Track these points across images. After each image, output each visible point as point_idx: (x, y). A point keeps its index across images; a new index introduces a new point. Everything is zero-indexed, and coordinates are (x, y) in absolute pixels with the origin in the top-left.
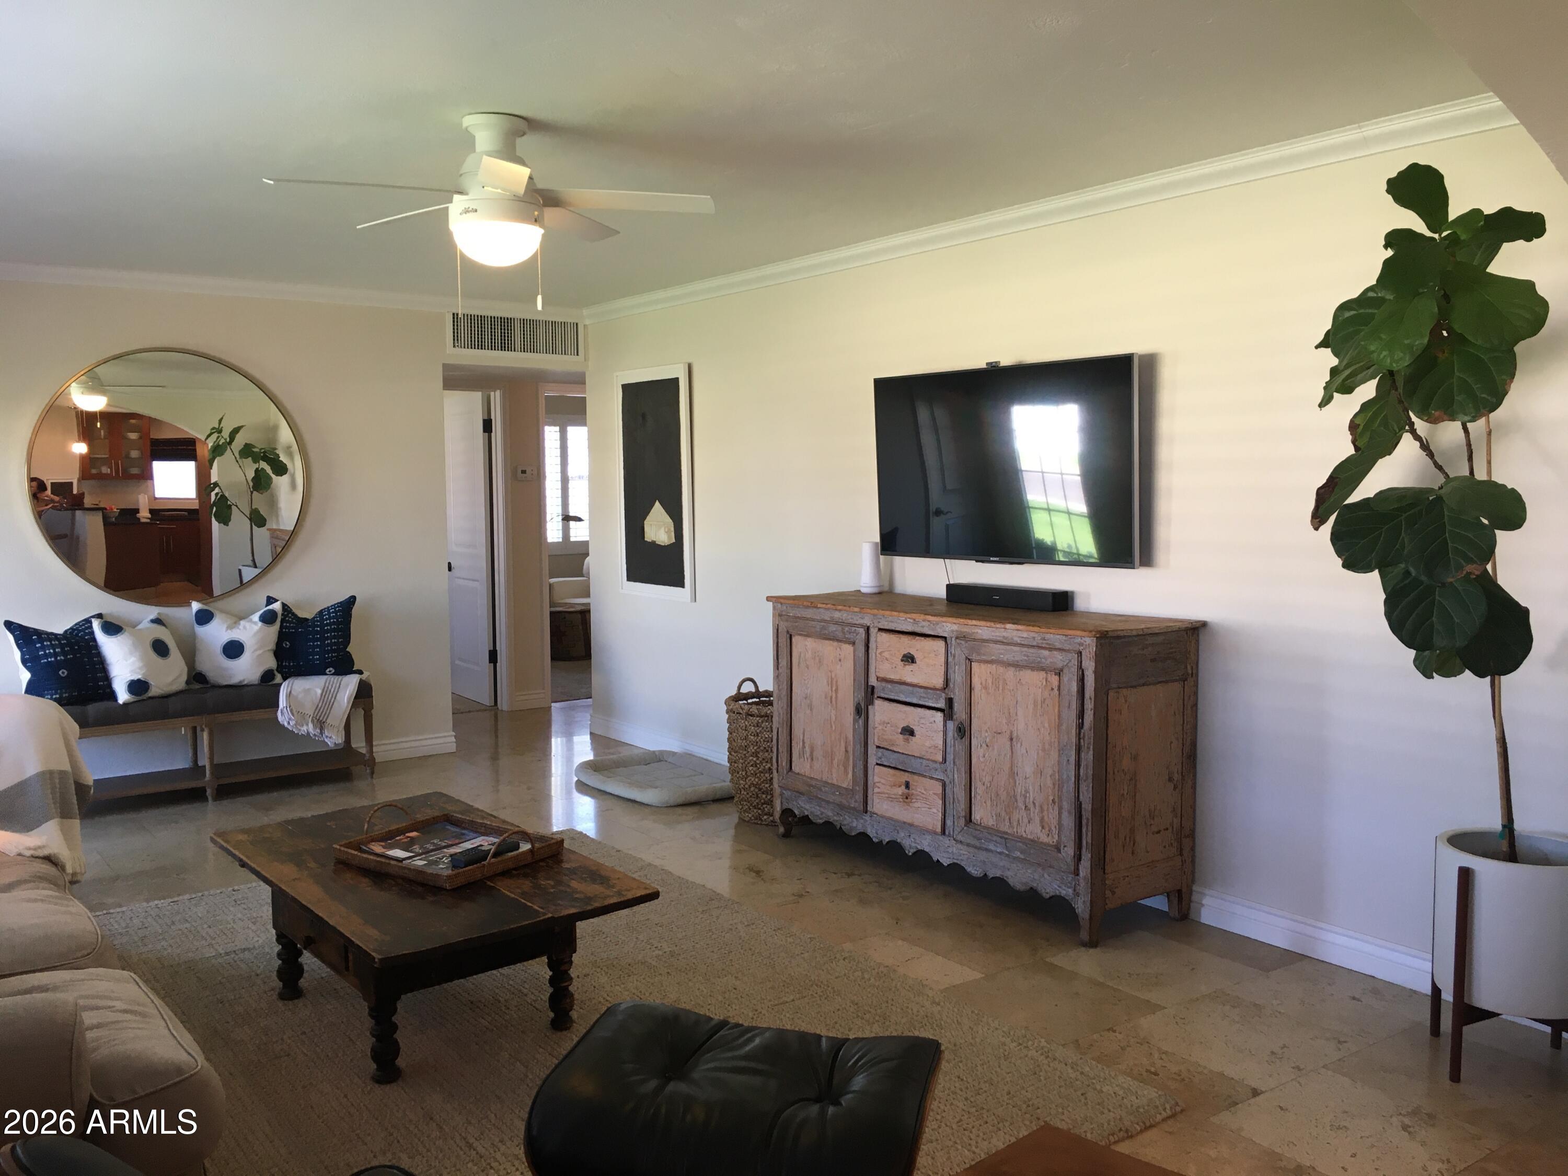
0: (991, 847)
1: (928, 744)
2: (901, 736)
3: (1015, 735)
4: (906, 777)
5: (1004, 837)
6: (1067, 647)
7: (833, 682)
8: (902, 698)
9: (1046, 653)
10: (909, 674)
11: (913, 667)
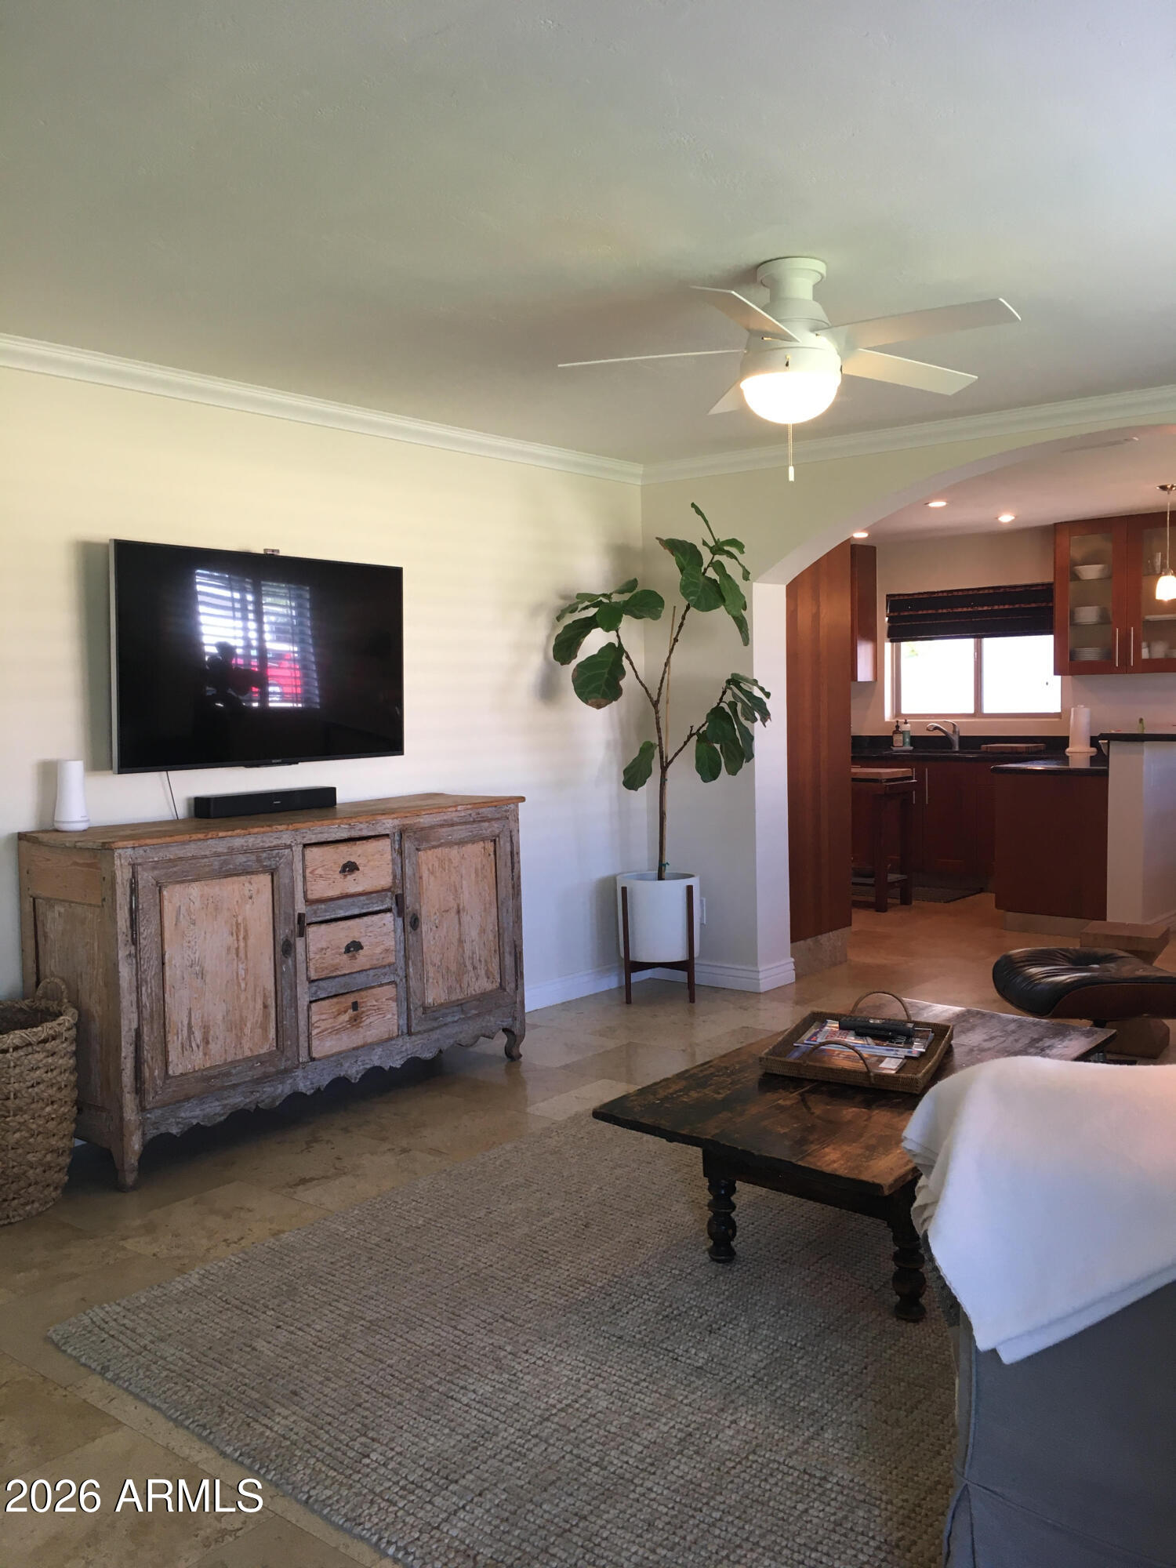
0: (449, 1019)
1: (378, 950)
2: (345, 956)
3: (461, 907)
4: (351, 999)
5: (460, 1004)
6: (498, 816)
7: (239, 930)
8: (342, 914)
9: (486, 824)
10: (354, 884)
11: (356, 874)
